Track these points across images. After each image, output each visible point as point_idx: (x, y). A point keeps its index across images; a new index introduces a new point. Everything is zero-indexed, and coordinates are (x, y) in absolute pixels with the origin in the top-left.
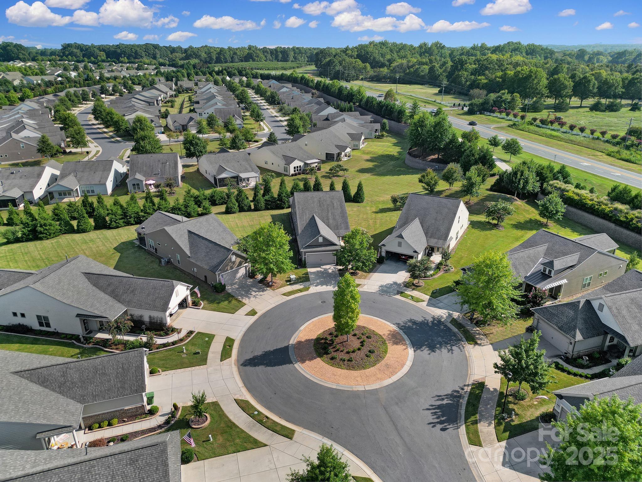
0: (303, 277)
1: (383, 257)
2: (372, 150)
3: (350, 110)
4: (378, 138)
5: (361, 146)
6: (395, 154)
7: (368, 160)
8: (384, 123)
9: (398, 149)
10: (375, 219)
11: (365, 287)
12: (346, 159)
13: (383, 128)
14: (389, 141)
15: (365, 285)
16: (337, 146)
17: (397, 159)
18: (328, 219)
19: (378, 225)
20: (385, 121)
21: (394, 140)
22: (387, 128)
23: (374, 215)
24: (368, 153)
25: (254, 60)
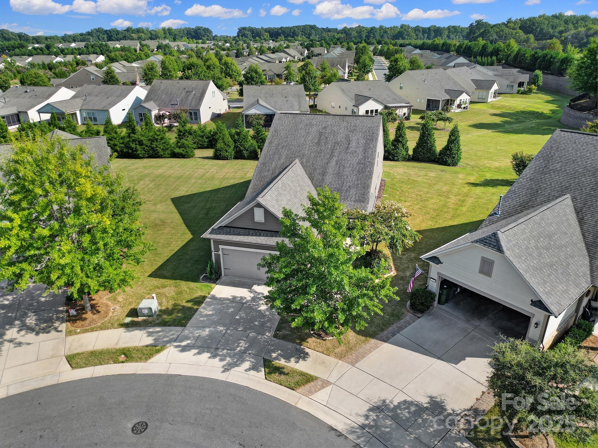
2: (507, 104)
4: (522, 93)
5: (490, 100)
6: (545, 112)
7: (495, 115)
8: (537, 76)
9: (553, 107)
12: (459, 110)
13: (533, 81)
14: (538, 98)
15: (326, 383)
16: (448, 91)
17: (549, 117)
18: (324, 174)
20: (538, 72)
21: (549, 98)
22: (540, 83)
23: (467, 189)
24: (498, 108)
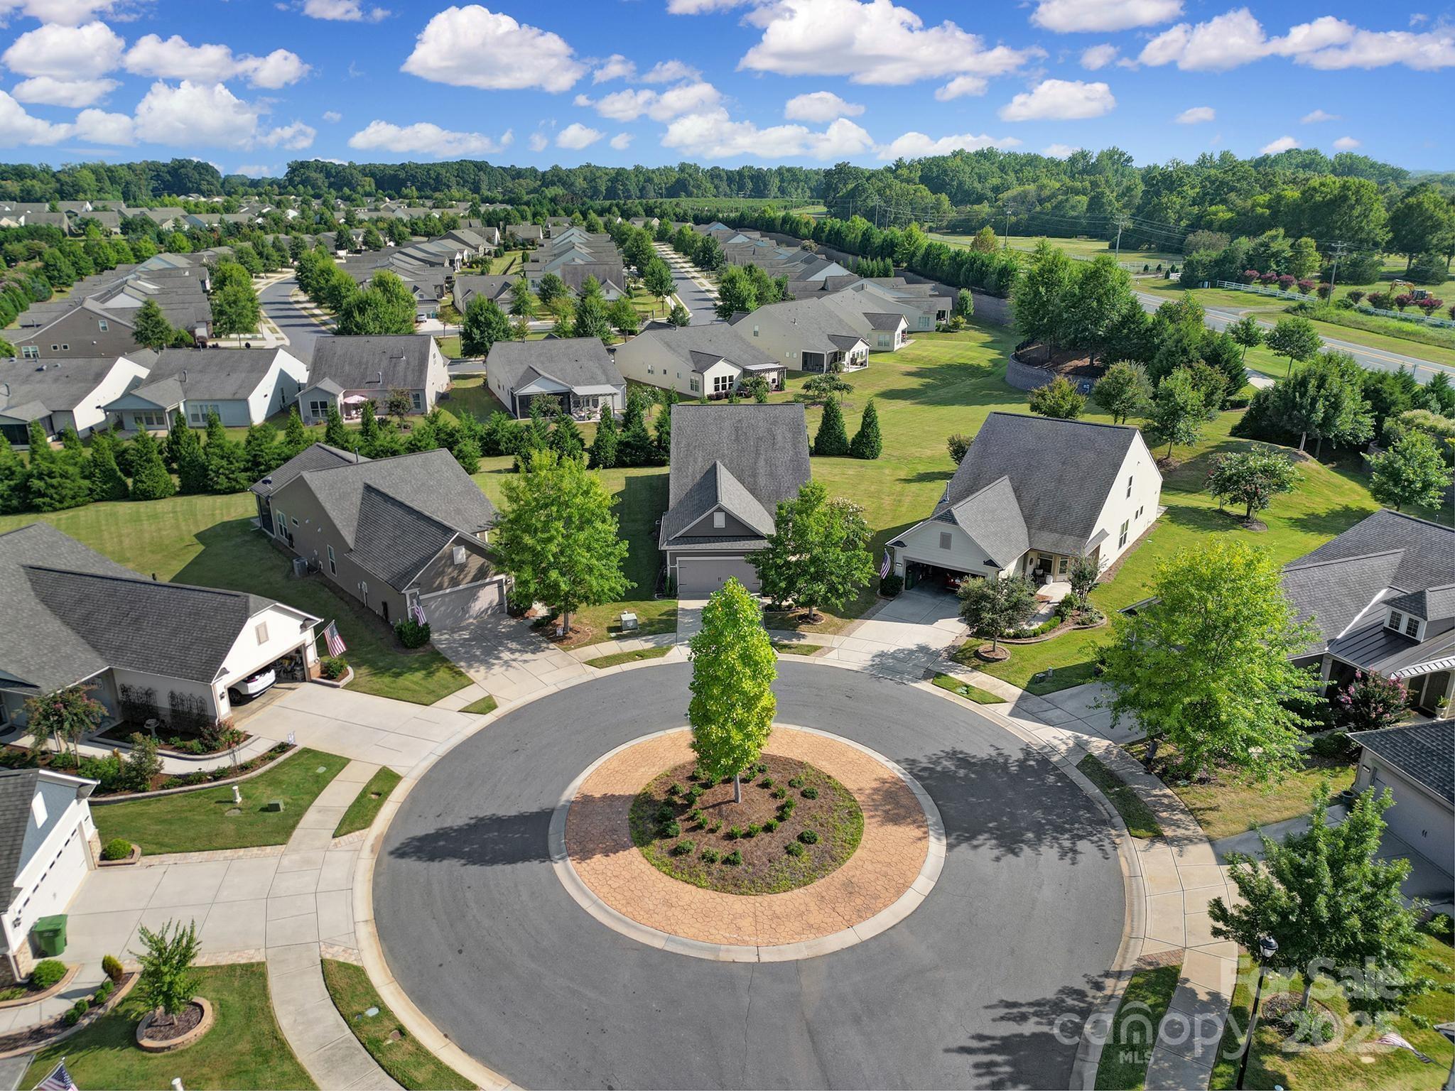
0: (660, 621)
1: (899, 579)
2: (925, 354)
3: (886, 274)
4: (944, 331)
5: (896, 347)
6: (983, 364)
7: (909, 374)
8: (963, 299)
9: (993, 354)
10: (901, 494)
11: (833, 655)
12: (853, 369)
13: (959, 308)
14: (971, 339)
15: (831, 649)
16: (833, 338)
17: (989, 374)
19: (904, 509)
20: (965, 292)
21: (986, 337)
22: (971, 310)
23: (899, 487)
24: (912, 361)
25: (689, 195)
